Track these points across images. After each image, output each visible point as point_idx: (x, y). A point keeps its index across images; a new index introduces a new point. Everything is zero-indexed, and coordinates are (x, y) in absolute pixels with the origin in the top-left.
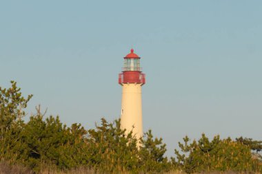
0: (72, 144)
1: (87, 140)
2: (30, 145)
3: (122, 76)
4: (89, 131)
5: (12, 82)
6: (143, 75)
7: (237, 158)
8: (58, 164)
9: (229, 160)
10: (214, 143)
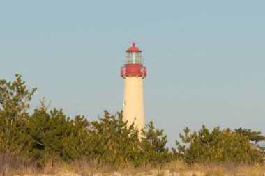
0: (75, 136)
1: (90, 132)
2: (34, 137)
3: (124, 69)
4: (92, 123)
5: (17, 75)
6: (145, 68)
7: (236, 149)
8: (61, 155)
9: (228, 150)
10: (214, 134)
